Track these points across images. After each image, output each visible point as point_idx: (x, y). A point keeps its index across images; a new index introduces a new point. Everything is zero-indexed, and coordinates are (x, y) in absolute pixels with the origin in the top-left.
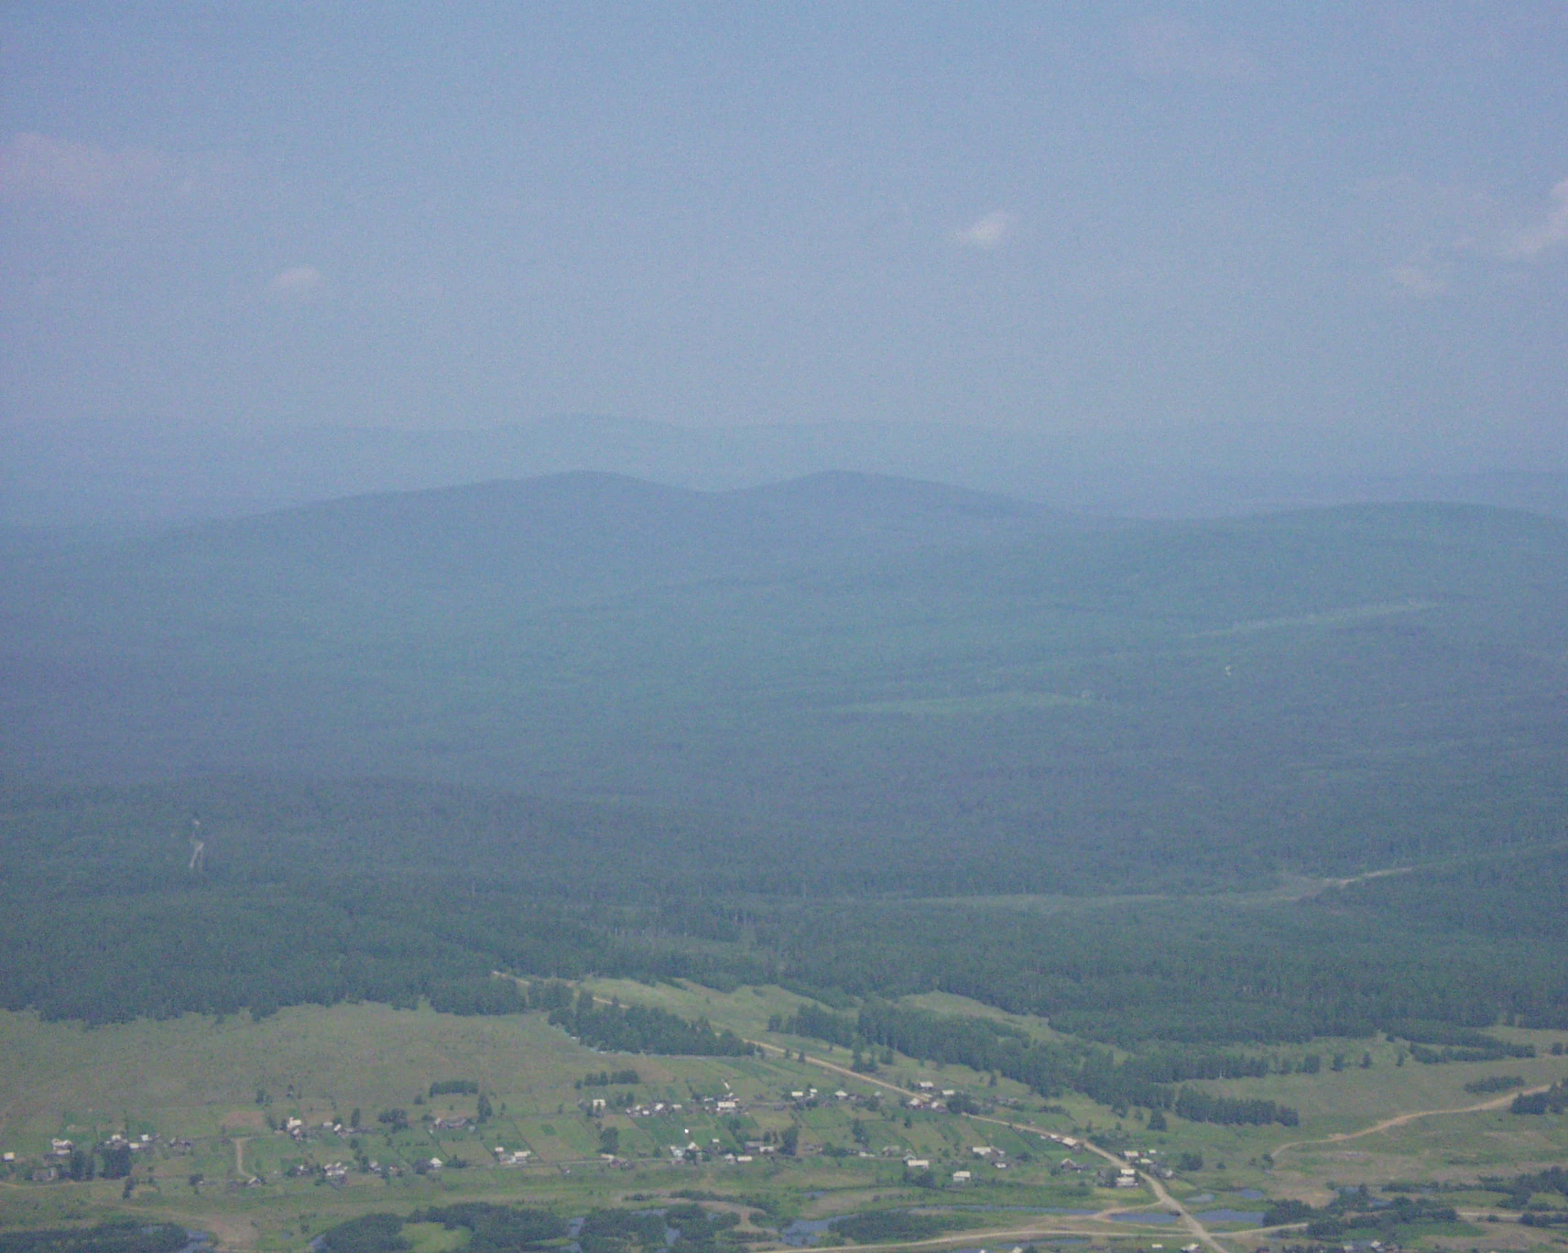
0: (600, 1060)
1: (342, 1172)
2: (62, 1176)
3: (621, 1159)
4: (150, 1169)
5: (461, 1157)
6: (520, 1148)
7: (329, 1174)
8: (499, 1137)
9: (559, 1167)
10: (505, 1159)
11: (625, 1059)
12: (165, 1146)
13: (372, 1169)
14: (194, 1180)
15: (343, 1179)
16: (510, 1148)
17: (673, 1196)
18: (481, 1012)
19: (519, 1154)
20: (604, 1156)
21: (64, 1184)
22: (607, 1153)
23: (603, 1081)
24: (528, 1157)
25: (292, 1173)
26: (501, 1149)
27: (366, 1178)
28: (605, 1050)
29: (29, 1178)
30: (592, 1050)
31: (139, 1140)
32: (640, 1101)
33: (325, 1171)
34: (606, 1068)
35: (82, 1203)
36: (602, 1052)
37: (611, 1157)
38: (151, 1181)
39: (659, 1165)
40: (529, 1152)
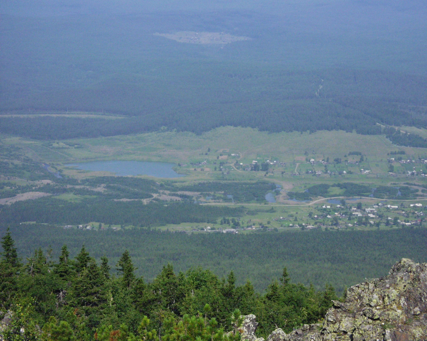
0: (396, 148)
1: (320, 173)
2: (252, 170)
3: (393, 174)
4: (274, 169)
5: (352, 171)
6: (368, 170)
7: (317, 173)
8: (363, 167)
9: (377, 175)
10: (363, 172)
11: (403, 148)
12: (279, 164)
13: (328, 173)
14: (283, 173)
15: (319, 175)
16: (365, 169)
17: (404, 184)
18: (369, 134)
19: (367, 171)
20: (390, 173)
21: (252, 172)
22: (391, 172)
23: (395, 153)
24: (369, 172)
25: (307, 173)
26: (363, 170)
27: (325, 175)
28: (398, 145)
29: (244, 170)
30: (395, 145)
31: (273, 162)
32: (404, 159)
33: (316, 173)
34: (397, 150)
35: (255, 176)
36: (398, 146)
37: (391, 173)
38: (273, 172)
39: (403, 176)
40: (370, 171)
